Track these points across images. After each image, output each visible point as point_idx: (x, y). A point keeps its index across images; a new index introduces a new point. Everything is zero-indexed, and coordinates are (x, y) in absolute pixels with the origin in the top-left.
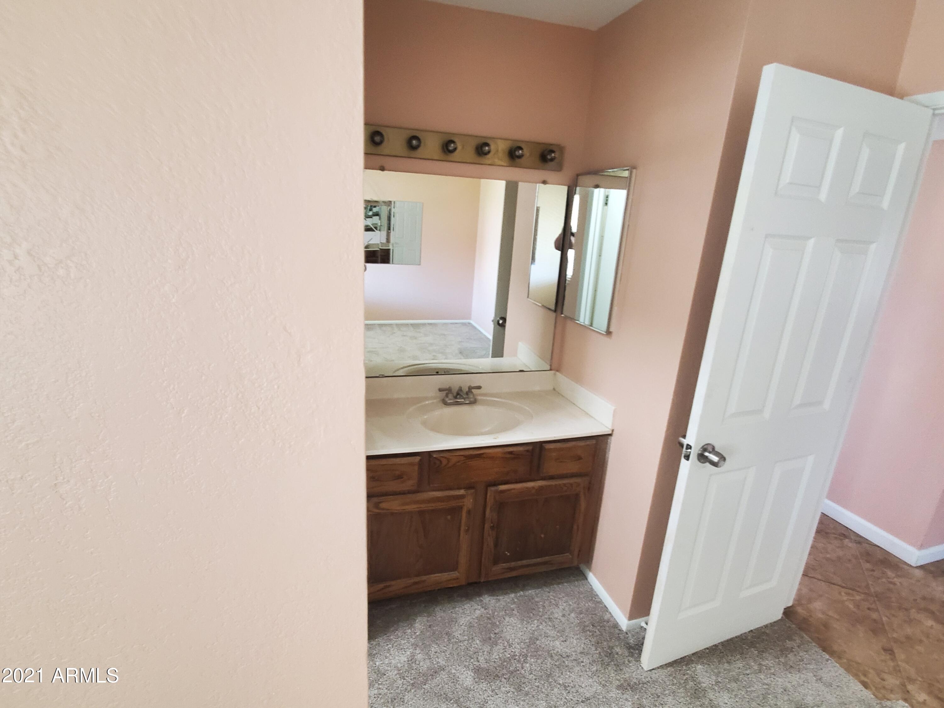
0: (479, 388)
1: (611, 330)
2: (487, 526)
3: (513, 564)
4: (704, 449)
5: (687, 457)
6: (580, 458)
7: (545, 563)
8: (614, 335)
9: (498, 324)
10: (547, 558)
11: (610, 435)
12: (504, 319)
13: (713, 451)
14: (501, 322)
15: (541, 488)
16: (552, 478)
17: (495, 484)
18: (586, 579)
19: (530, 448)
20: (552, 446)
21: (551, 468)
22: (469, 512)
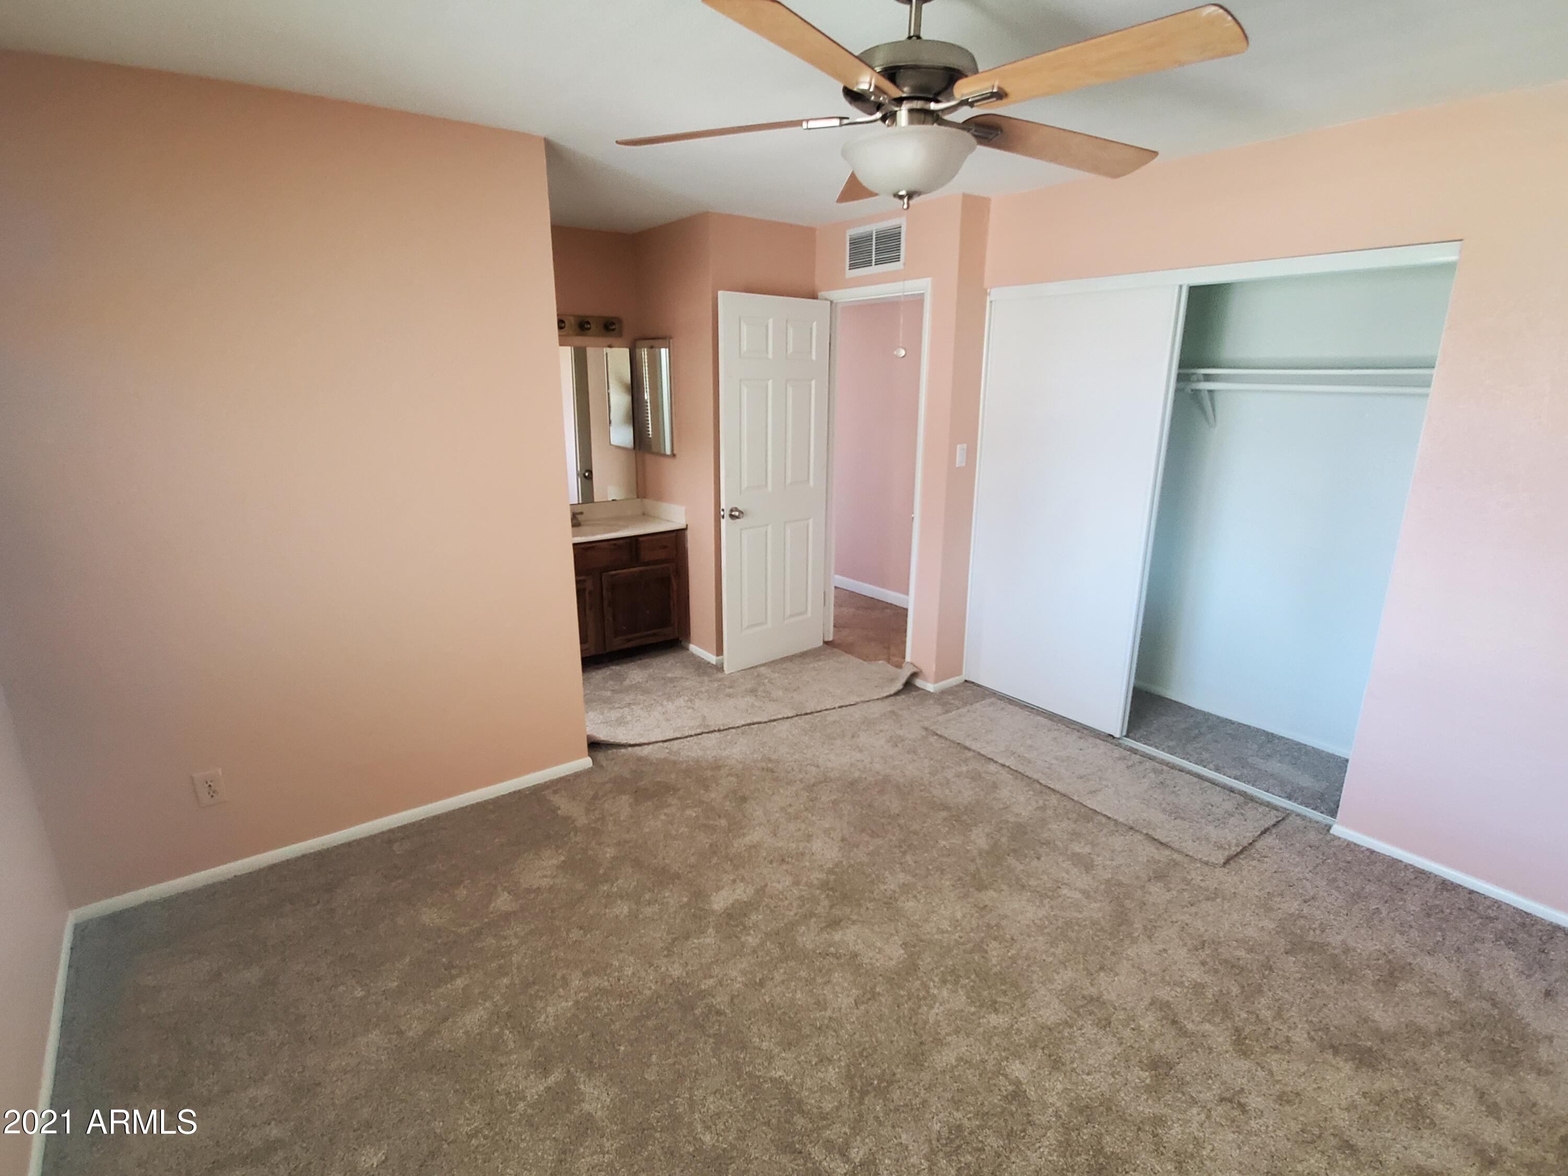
0: (582, 513)
1: (675, 452)
2: (606, 603)
3: (630, 636)
4: (732, 511)
5: (723, 517)
6: (665, 547)
7: (654, 635)
8: (678, 456)
9: (585, 477)
10: (655, 631)
11: (685, 529)
12: (591, 472)
13: (736, 510)
14: (587, 474)
15: (641, 572)
16: (647, 564)
17: (607, 571)
18: (688, 649)
19: (628, 540)
20: (644, 538)
21: (646, 555)
22: (590, 593)
